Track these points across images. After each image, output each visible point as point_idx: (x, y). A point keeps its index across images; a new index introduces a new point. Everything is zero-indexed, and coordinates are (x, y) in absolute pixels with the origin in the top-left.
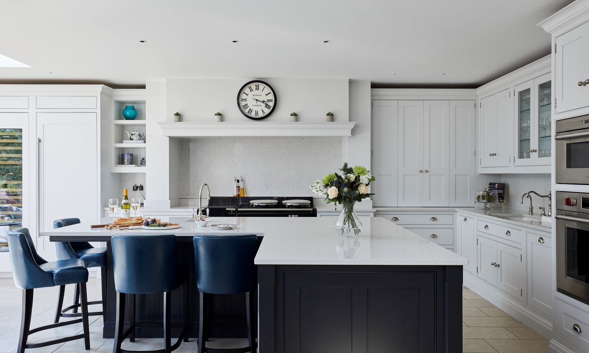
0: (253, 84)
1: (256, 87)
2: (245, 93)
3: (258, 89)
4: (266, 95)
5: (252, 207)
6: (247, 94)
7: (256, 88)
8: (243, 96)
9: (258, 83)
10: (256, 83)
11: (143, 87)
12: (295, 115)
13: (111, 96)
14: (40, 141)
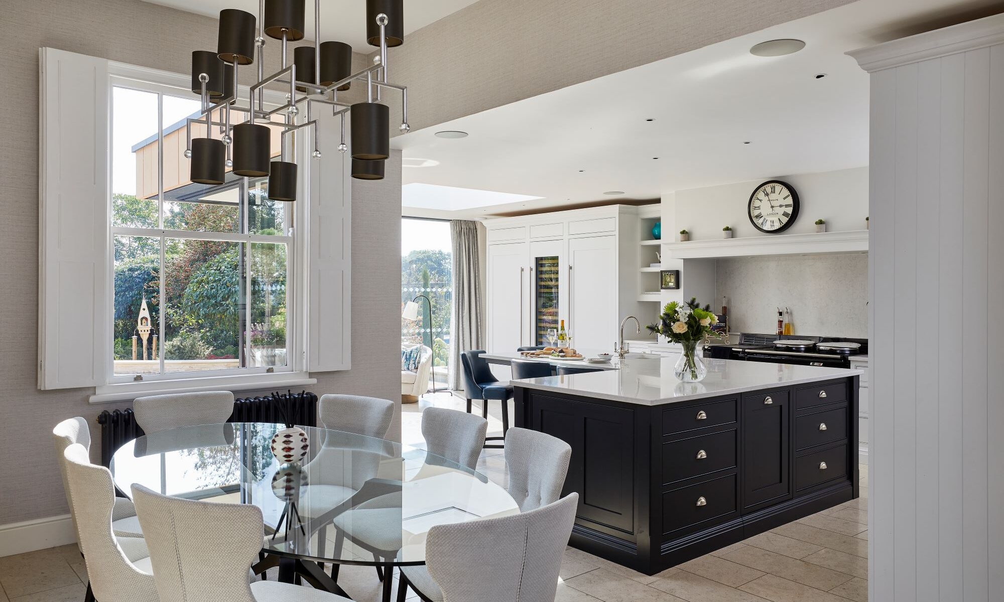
0: (767, 185)
1: (772, 189)
2: (758, 199)
3: (774, 192)
4: (784, 199)
5: (777, 349)
6: (760, 200)
7: (772, 191)
8: (756, 203)
9: (774, 184)
10: (771, 184)
11: (658, 201)
12: (820, 222)
13: (637, 214)
14: (571, 268)
